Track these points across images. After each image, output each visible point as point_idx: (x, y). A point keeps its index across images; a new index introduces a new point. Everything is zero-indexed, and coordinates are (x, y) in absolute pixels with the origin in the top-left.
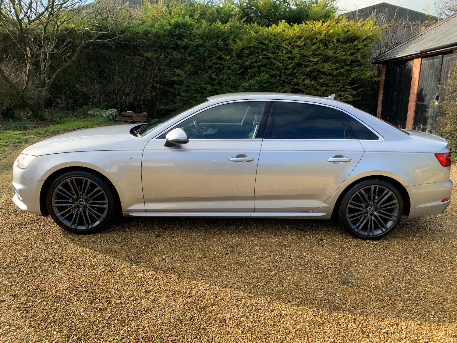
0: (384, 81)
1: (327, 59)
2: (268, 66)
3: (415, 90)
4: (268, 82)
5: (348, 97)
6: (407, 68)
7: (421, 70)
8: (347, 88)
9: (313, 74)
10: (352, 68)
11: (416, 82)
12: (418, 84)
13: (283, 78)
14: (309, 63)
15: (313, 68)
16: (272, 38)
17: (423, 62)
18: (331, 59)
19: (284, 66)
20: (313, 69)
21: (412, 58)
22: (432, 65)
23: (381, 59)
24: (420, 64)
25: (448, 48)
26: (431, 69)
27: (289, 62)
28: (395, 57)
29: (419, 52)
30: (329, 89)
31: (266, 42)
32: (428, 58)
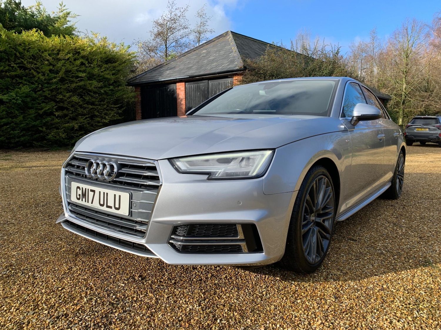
0: (140, 102)
1: (91, 77)
2: (24, 78)
3: (182, 109)
4: (30, 96)
5: (114, 115)
6: (168, 90)
7: (186, 92)
8: (111, 107)
9: (77, 92)
10: (114, 88)
11: (183, 102)
12: (185, 103)
13: (47, 93)
14: (74, 79)
15: (77, 84)
16: (27, 46)
17: (186, 86)
18: (95, 77)
19: (45, 79)
20: (78, 86)
21: (175, 82)
22: (198, 88)
23: (134, 82)
24: (184, 88)
25: (218, 75)
26: (198, 91)
27: (53, 75)
28: (158, 81)
29: (188, 77)
30: (95, 107)
31: (20, 49)
32: (192, 83)
